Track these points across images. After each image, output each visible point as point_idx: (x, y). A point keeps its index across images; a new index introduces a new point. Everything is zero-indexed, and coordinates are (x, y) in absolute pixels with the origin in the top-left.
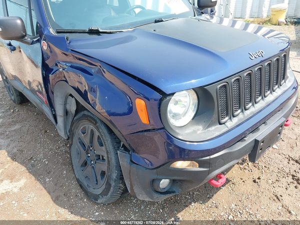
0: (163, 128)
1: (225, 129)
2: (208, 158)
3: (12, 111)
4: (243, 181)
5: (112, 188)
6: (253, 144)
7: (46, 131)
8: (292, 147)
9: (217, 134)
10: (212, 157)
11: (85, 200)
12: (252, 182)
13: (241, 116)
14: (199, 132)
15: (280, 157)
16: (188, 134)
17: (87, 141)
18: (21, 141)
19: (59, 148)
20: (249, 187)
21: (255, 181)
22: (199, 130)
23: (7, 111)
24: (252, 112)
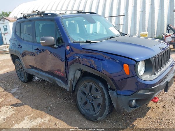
0: (136, 76)
1: (157, 77)
2: (153, 87)
3: (24, 86)
4: (158, 107)
5: (106, 110)
6: (166, 84)
7: (49, 95)
8: (173, 92)
9: (155, 78)
10: (155, 87)
11: (86, 122)
12: (162, 108)
13: (160, 72)
14: (148, 77)
15: (170, 97)
16: (145, 78)
17: (87, 91)
18: (37, 100)
19: (60, 101)
20: (161, 110)
21: (163, 107)
22: (148, 76)
23: (20, 86)
24: (163, 71)
